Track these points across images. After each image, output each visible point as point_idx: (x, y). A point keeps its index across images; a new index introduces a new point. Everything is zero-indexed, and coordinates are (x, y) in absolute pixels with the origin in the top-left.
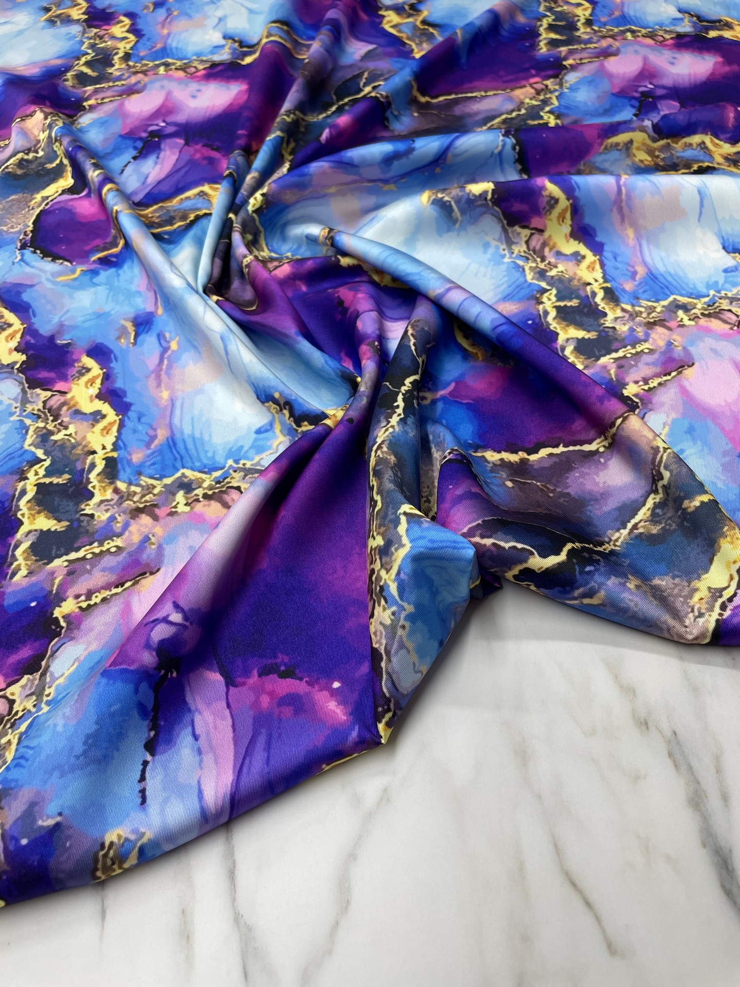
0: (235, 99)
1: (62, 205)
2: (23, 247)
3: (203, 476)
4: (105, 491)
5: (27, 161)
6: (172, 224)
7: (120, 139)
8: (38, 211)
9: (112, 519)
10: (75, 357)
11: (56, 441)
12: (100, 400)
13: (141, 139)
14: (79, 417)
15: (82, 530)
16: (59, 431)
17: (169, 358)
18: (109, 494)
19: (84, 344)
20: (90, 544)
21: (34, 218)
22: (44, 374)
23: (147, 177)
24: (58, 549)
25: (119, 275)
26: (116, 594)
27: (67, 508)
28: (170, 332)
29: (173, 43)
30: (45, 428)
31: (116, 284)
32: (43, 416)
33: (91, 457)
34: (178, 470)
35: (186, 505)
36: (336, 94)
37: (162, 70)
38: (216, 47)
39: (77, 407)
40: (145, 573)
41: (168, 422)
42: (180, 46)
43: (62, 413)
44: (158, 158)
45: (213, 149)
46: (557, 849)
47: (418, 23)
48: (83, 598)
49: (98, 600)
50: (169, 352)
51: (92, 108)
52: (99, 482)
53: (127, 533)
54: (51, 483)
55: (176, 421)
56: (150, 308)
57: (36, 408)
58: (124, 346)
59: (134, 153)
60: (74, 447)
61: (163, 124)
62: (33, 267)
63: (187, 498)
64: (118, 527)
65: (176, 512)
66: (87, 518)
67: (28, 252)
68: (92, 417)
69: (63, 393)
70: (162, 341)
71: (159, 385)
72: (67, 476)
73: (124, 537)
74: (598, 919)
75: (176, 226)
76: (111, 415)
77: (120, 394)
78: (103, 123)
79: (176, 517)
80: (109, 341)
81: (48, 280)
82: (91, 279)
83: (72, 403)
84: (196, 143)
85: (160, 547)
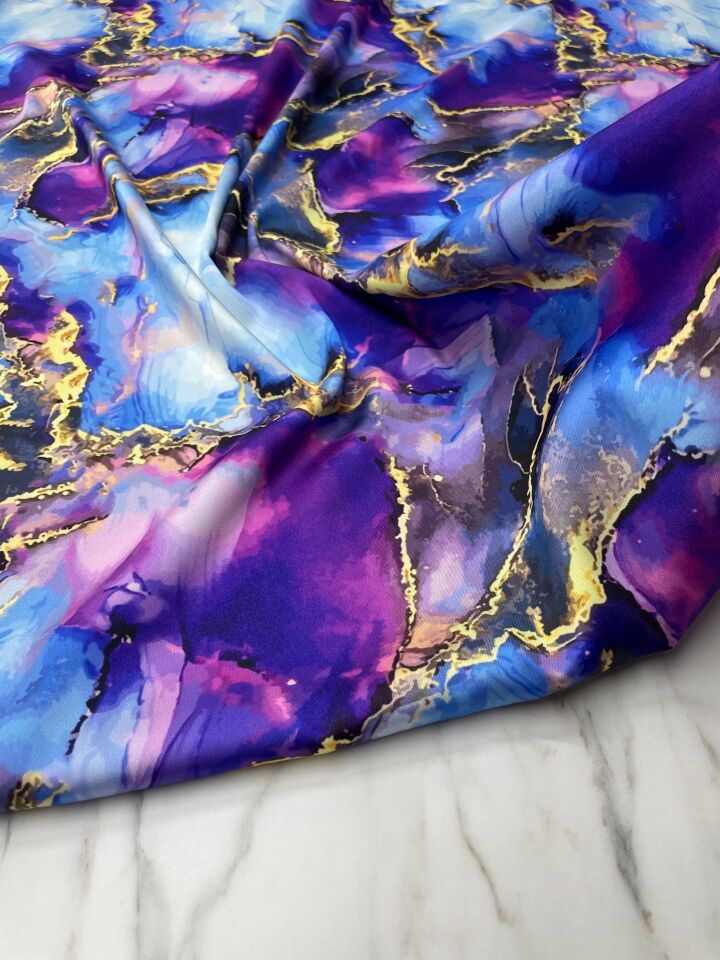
0: (243, 87)
1: (63, 171)
2: (21, 206)
3: (162, 432)
4: (65, 438)
5: (36, 127)
6: (167, 197)
7: (128, 115)
8: (39, 175)
9: (69, 464)
10: (54, 311)
11: (25, 388)
12: (73, 353)
13: (148, 116)
14: (51, 367)
15: (37, 472)
16: (30, 378)
17: (144, 321)
18: (69, 441)
19: (66, 300)
20: (45, 486)
21: (35, 180)
22: (22, 325)
23: (149, 152)
24: (12, 488)
25: (108, 239)
26: (63, 535)
27: (27, 451)
28: (150, 297)
29: (190, 32)
30: (16, 374)
31: (105, 247)
32: (16, 363)
33: (57, 405)
34: (138, 425)
35: (142, 457)
36: (340, 91)
37: (177, 56)
38: (231, 39)
39: (51, 358)
40: (93, 518)
41: (135, 378)
42: (197, 35)
43: (35, 362)
44: (162, 135)
45: (216, 132)
46: (460, 814)
47: (427, 33)
48: (30, 536)
49: (45, 539)
50: (146, 315)
51: (105, 85)
52: (62, 429)
53: (81, 479)
54: (15, 426)
55: (144, 379)
56: (133, 272)
57: (11, 355)
58: (104, 305)
59: (140, 129)
60: (42, 394)
61: (171, 105)
62: (27, 225)
63: (143, 452)
64: (73, 472)
65: (131, 464)
66: (44, 462)
67: (24, 212)
68: (63, 368)
69: (39, 343)
70: (141, 304)
71: (132, 344)
72: (31, 421)
73: (77, 482)
74: (491, 885)
75: (171, 199)
76: (82, 368)
77: (93, 348)
78: (114, 99)
79: (130, 468)
80: (90, 300)
81: (39, 238)
82: (81, 241)
83: (46, 354)
84: (201, 125)
85: (111, 495)
